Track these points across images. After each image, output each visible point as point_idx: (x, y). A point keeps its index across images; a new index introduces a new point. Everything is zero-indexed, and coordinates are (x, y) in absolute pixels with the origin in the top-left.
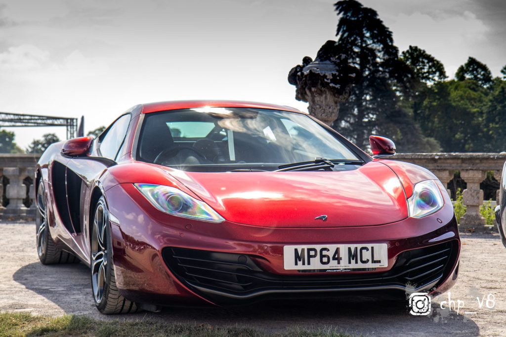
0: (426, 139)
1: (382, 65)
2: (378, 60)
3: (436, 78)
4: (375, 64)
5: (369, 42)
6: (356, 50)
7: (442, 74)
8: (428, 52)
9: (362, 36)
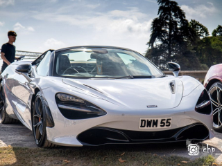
0: (202, 65)
1: (180, 29)
2: (178, 26)
3: (204, 35)
4: (177, 29)
5: (174, 18)
6: (168, 21)
7: (207, 33)
8: (200, 23)
9: (170, 15)
